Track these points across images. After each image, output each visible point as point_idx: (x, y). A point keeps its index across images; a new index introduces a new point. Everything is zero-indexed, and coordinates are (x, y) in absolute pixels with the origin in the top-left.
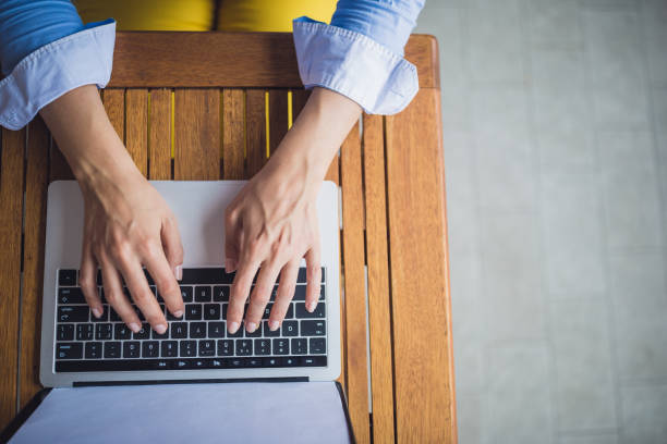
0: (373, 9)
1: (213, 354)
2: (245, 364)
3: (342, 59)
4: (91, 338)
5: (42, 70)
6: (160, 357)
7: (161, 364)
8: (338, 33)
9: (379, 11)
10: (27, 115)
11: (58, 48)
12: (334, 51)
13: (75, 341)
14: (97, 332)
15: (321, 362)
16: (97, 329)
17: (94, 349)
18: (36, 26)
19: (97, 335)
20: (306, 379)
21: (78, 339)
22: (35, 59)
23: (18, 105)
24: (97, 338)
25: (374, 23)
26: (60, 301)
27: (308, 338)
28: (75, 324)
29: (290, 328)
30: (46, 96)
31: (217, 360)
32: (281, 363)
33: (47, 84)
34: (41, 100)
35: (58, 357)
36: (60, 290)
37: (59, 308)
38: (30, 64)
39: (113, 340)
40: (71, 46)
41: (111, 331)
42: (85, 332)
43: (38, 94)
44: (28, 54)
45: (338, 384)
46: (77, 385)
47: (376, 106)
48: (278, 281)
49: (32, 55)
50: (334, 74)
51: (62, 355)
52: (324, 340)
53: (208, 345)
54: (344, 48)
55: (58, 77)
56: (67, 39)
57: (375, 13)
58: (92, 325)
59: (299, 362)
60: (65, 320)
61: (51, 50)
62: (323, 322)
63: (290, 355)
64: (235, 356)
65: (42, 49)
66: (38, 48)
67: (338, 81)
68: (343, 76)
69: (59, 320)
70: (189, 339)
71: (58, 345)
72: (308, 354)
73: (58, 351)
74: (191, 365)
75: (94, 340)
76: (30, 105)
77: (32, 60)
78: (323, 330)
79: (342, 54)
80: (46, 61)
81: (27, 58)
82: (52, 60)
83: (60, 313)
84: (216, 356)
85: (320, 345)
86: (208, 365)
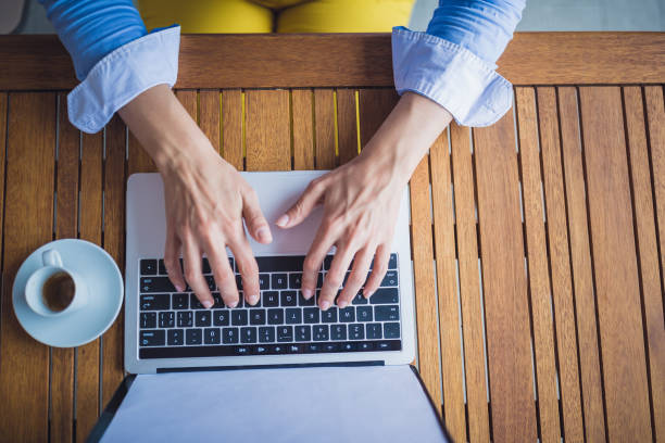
0: (477, 19)
1: (291, 340)
2: (322, 348)
3: (443, 70)
4: (173, 325)
5: (116, 73)
6: (240, 344)
7: (241, 350)
8: (440, 44)
9: (483, 21)
10: (103, 118)
11: (128, 51)
12: (435, 61)
13: (157, 328)
14: (178, 320)
15: (396, 346)
16: (179, 316)
17: (175, 336)
18: (105, 33)
19: (178, 323)
20: (381, 363)
21: (160, 326)
22: (108, 64)
23: (94, 109)
24: (179, 326)
25: (477, 33)
26: (142, 290)
27: (382, 323)
28: (157, 312)
29: (365, 314)
30: (121, 98)
31: (294, 345)
32: (357, 347)
33: (120, 87)
34: (116, 103)
35: (141, 344)
36: (142, 280)
37: (142, 297)
38: (103, 68)
39: (194, 327)
40: (141, 49)
41: (192, 319)
42: (167, 319)
43: (112, 98)
44: (101, 58)
45: (412, 367)
46: (160, 371)
47: (468, 118)
48: (350, 268)
49: (105, 59)
50: (433, 83)
51: (146, 342)
52: (398, 325)
53: (285, 331)
54: (446, 59)
55: (131, 79)
56: (137, 41)
57: (479, 22)
58: (173, 313)
59: (375, 347)
60: (148, 308)
61: (123, 53)
62: (397, 307)
63: (366, 339)
64: (312, 341)
65: (114, 52)
66: (110, 52)
67: (437, 90)
68: (443, 86)
69: (142, 308)
70: (267, 325)
71: (141, 333)
72: (383, 339)
73: (142, 338)
74: (270, 350)
75: (176, 328)
76: (106, 109)
77: (105, 64)
78: (396, 314)
79: (442, 65)
80: (119, 65)
81: (101, 63)
82: (124, 63)
83: (143, 301)
84: (294, 342)
85: (395, 329)
86: (286, 350)
